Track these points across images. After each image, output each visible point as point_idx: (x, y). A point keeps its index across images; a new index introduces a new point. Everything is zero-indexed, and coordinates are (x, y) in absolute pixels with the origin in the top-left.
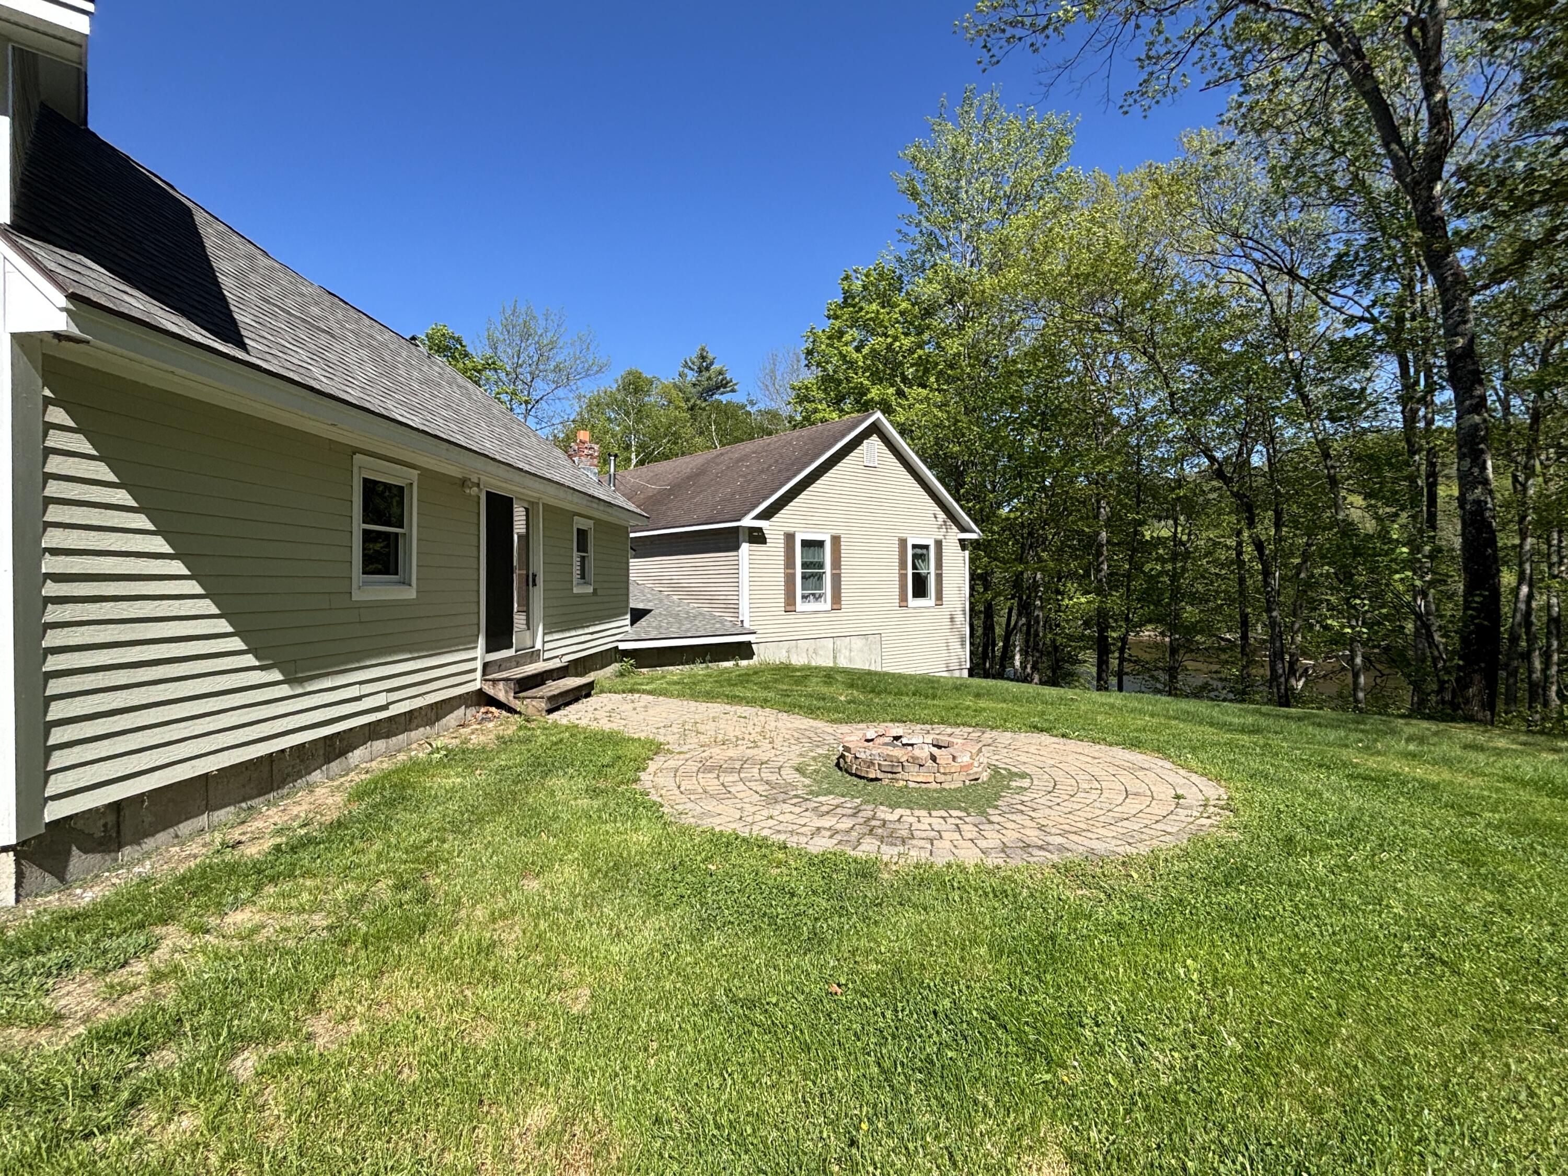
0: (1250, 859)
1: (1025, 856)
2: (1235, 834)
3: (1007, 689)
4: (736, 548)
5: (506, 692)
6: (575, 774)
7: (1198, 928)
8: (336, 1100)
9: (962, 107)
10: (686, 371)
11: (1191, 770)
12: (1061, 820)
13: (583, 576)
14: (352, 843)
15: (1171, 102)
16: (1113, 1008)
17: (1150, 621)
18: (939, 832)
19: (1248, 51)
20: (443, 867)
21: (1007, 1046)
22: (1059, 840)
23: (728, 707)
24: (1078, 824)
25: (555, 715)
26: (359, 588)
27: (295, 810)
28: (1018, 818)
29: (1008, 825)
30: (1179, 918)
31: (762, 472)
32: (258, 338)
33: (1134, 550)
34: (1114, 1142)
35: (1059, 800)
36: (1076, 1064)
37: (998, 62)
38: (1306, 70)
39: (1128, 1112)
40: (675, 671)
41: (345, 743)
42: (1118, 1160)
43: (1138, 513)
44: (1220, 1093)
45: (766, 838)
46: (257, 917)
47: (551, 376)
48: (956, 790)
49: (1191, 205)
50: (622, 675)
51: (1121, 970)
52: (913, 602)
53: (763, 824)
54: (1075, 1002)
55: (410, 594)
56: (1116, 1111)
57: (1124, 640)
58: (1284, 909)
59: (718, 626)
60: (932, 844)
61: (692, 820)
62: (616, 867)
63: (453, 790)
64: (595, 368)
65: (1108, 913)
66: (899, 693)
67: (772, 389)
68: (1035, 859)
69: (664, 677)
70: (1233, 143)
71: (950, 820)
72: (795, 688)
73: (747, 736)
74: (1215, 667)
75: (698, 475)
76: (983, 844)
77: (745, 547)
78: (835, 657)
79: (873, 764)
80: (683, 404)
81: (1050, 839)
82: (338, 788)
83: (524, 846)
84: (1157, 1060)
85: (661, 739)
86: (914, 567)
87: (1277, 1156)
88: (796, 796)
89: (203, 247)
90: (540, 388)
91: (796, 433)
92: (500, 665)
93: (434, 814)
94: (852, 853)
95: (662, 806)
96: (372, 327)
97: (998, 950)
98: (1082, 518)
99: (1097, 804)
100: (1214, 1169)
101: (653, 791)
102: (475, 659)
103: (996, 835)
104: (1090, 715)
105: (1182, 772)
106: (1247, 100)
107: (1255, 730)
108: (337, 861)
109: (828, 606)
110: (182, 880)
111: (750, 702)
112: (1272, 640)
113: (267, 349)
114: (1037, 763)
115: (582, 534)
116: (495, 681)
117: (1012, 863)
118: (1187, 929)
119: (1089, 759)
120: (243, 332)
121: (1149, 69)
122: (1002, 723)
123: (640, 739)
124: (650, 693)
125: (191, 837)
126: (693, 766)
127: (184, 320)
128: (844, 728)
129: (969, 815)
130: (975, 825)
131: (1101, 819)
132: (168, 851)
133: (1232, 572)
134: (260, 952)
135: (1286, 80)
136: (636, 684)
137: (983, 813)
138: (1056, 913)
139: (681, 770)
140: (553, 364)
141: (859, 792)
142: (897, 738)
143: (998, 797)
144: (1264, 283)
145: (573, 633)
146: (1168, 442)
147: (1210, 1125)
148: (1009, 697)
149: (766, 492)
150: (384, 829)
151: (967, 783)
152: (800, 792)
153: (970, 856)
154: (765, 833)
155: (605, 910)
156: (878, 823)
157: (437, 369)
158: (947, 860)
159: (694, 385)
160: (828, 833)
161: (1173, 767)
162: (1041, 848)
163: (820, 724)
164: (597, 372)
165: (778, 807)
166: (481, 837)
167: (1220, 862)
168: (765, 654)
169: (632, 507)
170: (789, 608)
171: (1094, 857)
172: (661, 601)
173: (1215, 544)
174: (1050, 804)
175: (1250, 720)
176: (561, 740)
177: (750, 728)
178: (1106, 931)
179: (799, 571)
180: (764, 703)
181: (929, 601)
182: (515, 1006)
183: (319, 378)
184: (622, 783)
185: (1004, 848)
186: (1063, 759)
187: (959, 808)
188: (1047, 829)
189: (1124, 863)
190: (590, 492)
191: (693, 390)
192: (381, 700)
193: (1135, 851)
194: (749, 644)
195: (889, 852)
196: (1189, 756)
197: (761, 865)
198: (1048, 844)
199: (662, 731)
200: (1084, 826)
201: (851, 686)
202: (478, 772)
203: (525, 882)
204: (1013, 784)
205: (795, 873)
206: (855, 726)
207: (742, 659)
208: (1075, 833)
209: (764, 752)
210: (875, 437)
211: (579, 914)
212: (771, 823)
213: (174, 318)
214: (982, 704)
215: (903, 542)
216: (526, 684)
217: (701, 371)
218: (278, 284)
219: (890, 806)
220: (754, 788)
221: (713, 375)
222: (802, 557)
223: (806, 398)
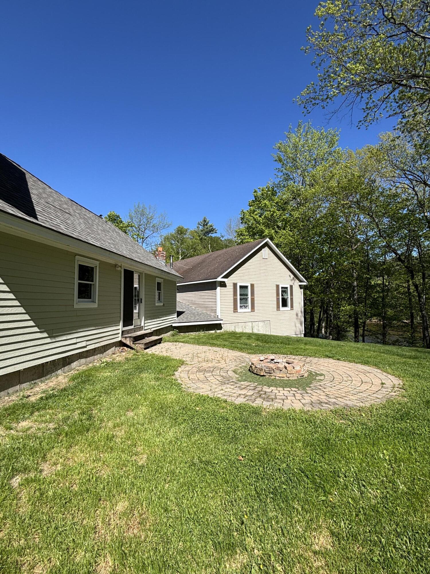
0: (412, 409)
1: (320, 407)
2: (405, 399)
3: (317, 342)
4: (216, 289)
5: (130, 342)
6: (152, 372)
7: (389, 437)
8: (46, 496)
9: (298, 128)
10: (199, 226)
11: (388, 373)
12: (335, 392)
13: (159, 299)
14: (68, 397)
15: (376, 123)
16: (352, 470)
17: (375, 315)
18: (286, 396)
19: (404, 103)
20: (98, 407)
21: (308, 484)
22: (334, 400)
23: (210, 348)
24: (342, 394)
25: (147, 350)
26: (77, 303)
27: (51, 384)
28: (318, 391)
29: (314, 394)
30: (381, 433)
31: (225, 261)
32: (42, 215)
33: (368, 289)
34: (351, 528)
35: (335, 385)
36: (336, 493)
37: (310, 112)
38: (427, 109)
39: (357, 515)
40: (193, 334)
41: (71, 360)
42: (352, 536)
43: (368, 275)
44: (397, 509)
45: (219, 398)
46: (30, 424)
47: (151, 229)
48: (294, 380)
49: (385, 160)
50: (173, 335)
51: (356, 454)
52: (282, 309)
53: (219, 392)
54: (337, 467)
55: (96, 306)
56: (352, 515)
57: (364, 323)
58: (425, 430)
59: (209, 317)
60: (284, 402)
61: (192, 390)
62: (162, 408)
63: (107, 377)
64: (167, 226)
65: (352, 430)
66: (276, 343)
67: (229, 231)
68: (324, 408)
69: (188, 336)
70: (400, 136)
71: (291, 392)
72: (236, 340)
73: (216, 359)
74: (401, 333)
75: (202, 263)
76: (303, 401)
77: (219, 288)
78: (252, 329)
79: (262, 370)
80: (198, 238)
81: (330, 400)
82: (67, 376)
83: (129, 399)
84: (370, 493)
85: (184, 359)
86: (282, 295)
87: (421, 538)
88: (233, 382)
89: (27, 185)
90: (148, 233)
91: (238, 247)
92: (128, 332)
93: (98, 386)
94: (252, 404)
95: (182, 385)
96: (86, 212)
97: (307, 444)
98: (347, 277)
99: (350, 386)
100: (393, 543)
101: (179, 379)
102: (119, 329)
103: (309, 398)
104: (349, 352)
105: (384, 374)
106: (404, 121)
107: (416, 358)
108: (61, 403)
109: (250, 310)
110: (6, 410)
111: (218, 346)
112: (423, 323)
113: (45, 219)
114: (328, 370)
115: (159, 284)
116: (126, 337)
117: (314, 409)
118: (384, 438)
119: (347, 369)
120: (37, 213)
121: (368, 112)
122: (314, 354)
123: (176, 359)
124: (182, 342)
125: (13, 394)
126: (195, 370)
127: (16, 209)
128: (253, 356)
129: (299, 390)
130: (301, 394)
131: (351, 392)
132: (4, 398)
133: (406, 296)
134: (28, 437)
135: (419, 113)
136: (178, 339)
137: (304, 389)
138: (331, 430)
139: (191, 371)
140: (152, 224)
141: (257, 380)
142: (272, 360)
143: (311, 383)
144: (414, 187)
145: (155, 320)
146: (379, 247)
147: (392, 523)
148: (318, 344)
149: (226, 268)
150: (80, 392)
151: (299, 377)
152: (234, 380)
153: (298, 406)
154: (219, 396)
155: (156, 424)
156: (263, 393)
157: (109, 226)
158: (289, 407)
159: (202, 231)
160: (243, 396)
161: (381, 372)
162: (326, 403)
163: (244, 354)
164: (167, 227)
165: (225, 386)
166: (114, 395)
167: (399, 410)
168: (227, 328)
169: (177, 274)
170: (235, 311)
171: (347, 408)
172: (188, 308)
173: (399, 286)
174: (331, 386)
175: (414, 353)
176: (148, 360)
177: (218, 355)
178: (351, 437)
179: (238, 297)
180: (224, 346)
181: (288, 308)
182: (118, 461)
183: (63, 229)
184: (168, 376)
185: (312, 403)
186: (338, 368)
187: (295, 387)
188: (329, 396)
189: (359, 410)
190: (162, 269)
191: (202, 233)
192: (84, 344)
193: (364, 405)
194: (220, 324)
195: (266, 404)
196: (388, 368)
197: (216, 408)
198: (330, 402)
199: (185, 356)
200: (344, 395)
201: (258, 340)
202: (117, 371)
203: (128, 413)
204: (317, 378)
205: (229, 411)
206: (257, 355)
207: (218, 330)
208: (340, 398)
209: (222, 365)
210: (266, 248)
211: (146, 426)
212: (222, 392)
213: (12, 209)
214: (307, 347)
215: (278, 286)
216: (137, 339)
217: (204, 226)
218: (53, 197)
219: (268, 386)
220: (217, 378)
221: (209, 227)
222: (240, 292)
223: (241, 234)
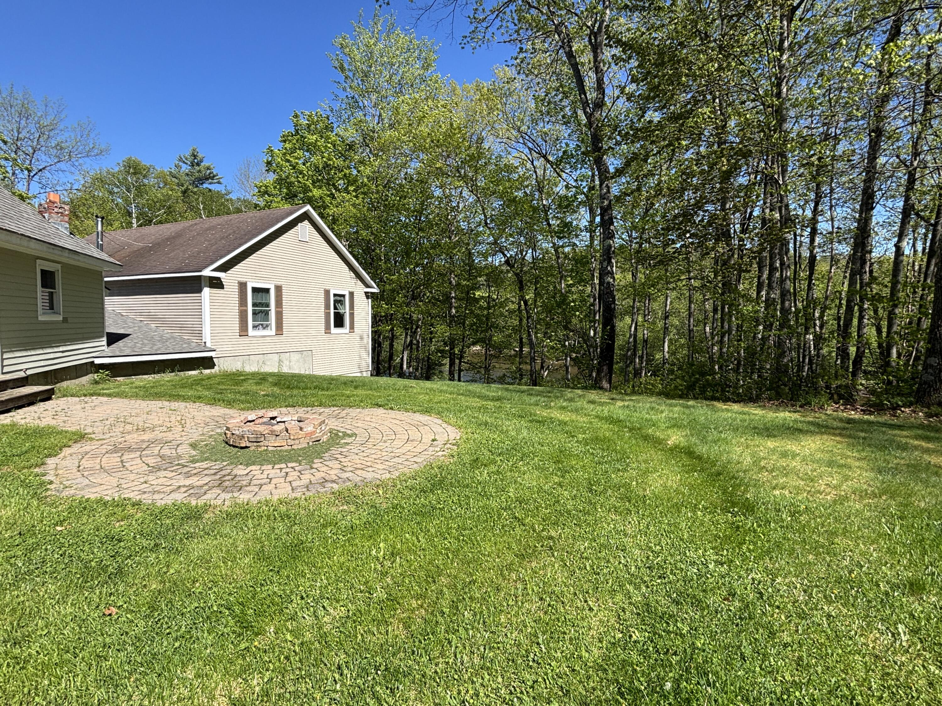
4: (200, 291)
9: (373, 20)
10: (181, 164)
12: (358, 462)
13: (50, 307)
15: (486, 47)
18: (271, 479)
22: (348, 475)
24: (367, 463)
28: (332, 463)
29: (322, 469)
31: (223, 238)
33: (469, 303)
35: (365, 449)
40: (147, 379)
43: (468, 281)
45: (126, 499)
47: (53, 151)
48: (301, 449)
50: (96, 382)
52: (334, 330)
57: (462, 352)
59: (186, 345)
61: (72, 492)
64: (96, 151)
66: (305, 388)
67: (245, 183)
69: (129, 383)
72: (231, 387)
75: (174, 238)
77: (206, 290)
78: (279, 366)
79: (244, 437)
80: (177, 188)
81: (343, 475)
85: (90, 430)
86: (335, 308)
88: (178, 465)
90: (42, 159)
94: (194, 501)
95: (51, 483)
99: (386, 449)
101: (51, 472)
103: (309, 476)
105: (446, 425)
107: (500, 399)
109: (273, 332)
111: (184, 399)
114: (366, 427)
115: (47, 274)
117: (308, 494)
118: (390, 523)
119: (397, 422)
121: (475, 25)
122: (359, 404)
123: (68, 431)
124: (109, 395)
126: (105, 449)
129: (299, 465)
130: (300, 471)
131: (383, 458)
137: (309, 462)
139: (92, 453)
140: (54, 142)
141: (230, 457)
142: (273, 418)
143: (327, 451)
144: (533, 160)
145: (33, 352)
149: (223, 253)
152: (183, 461)
153: (281, 493)
154: (131, 495)
156: (229, 478)
158: (262, 498)
159: (188, 175)
160: (185, 489)
161: (441, 422)
162: (334, 481)
163: (231, 412)
165: (157, 474)
168: (222, 366)
169: (103, 256)
171: (362, 484)
172: (140, 327)
174: (358, 452)
177: (174, 417)
179: (250, 308)
181: (345, 330)
184: (24, 468)
185: (309, 485)
186: (383, 422)
187: (297, 461)
188: (345, 468)
189: (379, 485)
191: (187, 178)
193: (389, 477)
194: (211, 358)
196: (451, 416)
197: (107, 521)
199: (95, 424)
201: (276, 384)
204: (343, 441)
205: (134, 523)
207: (205, 368)
208: (361, 469)
209: (174, 434)
210: (306, 222)
212: (143, 486)
215: (327, 292)
217: (193, 166)
219: (246, 465)
220: (146, 462)
221: (202, 169)
222: (253, 299)
223: (264, 192)
